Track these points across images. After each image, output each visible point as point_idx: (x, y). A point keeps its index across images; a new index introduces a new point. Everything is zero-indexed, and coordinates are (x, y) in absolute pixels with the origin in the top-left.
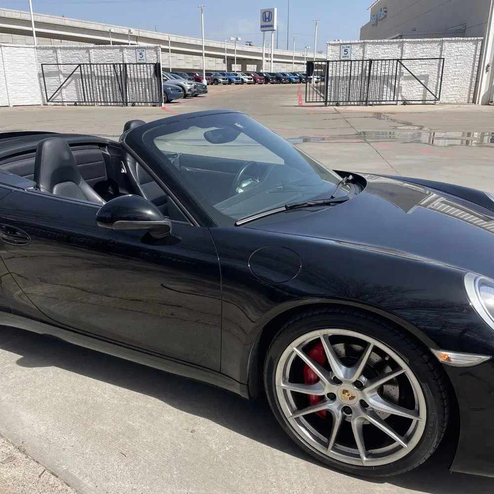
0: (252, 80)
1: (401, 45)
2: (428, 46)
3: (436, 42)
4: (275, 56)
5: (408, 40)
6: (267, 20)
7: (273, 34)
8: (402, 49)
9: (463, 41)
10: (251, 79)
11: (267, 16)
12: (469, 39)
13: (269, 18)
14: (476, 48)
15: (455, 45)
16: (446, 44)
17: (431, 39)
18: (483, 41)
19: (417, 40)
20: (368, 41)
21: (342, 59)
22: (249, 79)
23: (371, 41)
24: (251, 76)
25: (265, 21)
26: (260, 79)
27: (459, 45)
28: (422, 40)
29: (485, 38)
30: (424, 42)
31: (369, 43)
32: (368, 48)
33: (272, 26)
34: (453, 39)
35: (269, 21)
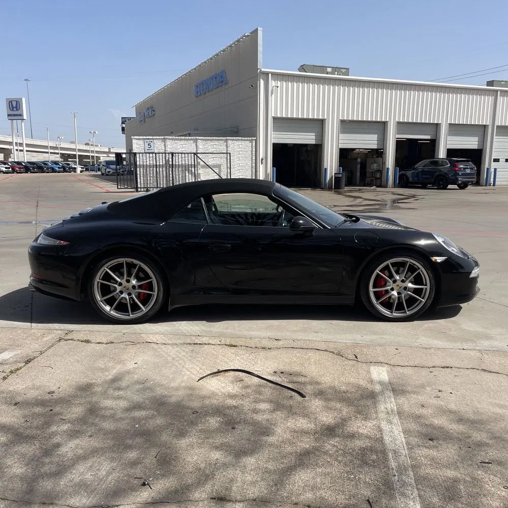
0: (11, 169)
1: (196, 141)
2: (217, 143)
3: (222, 140)
4: (27, 145)
5: (200, 138)
6: (15, 109)
7: (23, 123)
8: (196, 145)
9: (241, 140)
10: (9, 168)
11: (14, 105)
12: (246, 138)
13: (16, 107)
14: (252, 145)
15: (237, 143)
16: (230, 142)
17: (218, 138)
18: (256, 141)
19: (207, 138)
20: (168, 137)
21: (147, 151)
22: (6, 168)
23: (170, 137)
24: (8, 165)
25: (13, 110)
26: (20, 168)
27: (240, 143)
28: (211, 138)
29: (257, 138)
30: (213, 140)
31: (169, 139)
32: (168, 143)
33: (21, 115)
34: (235, 138)
35: (17, 110)
